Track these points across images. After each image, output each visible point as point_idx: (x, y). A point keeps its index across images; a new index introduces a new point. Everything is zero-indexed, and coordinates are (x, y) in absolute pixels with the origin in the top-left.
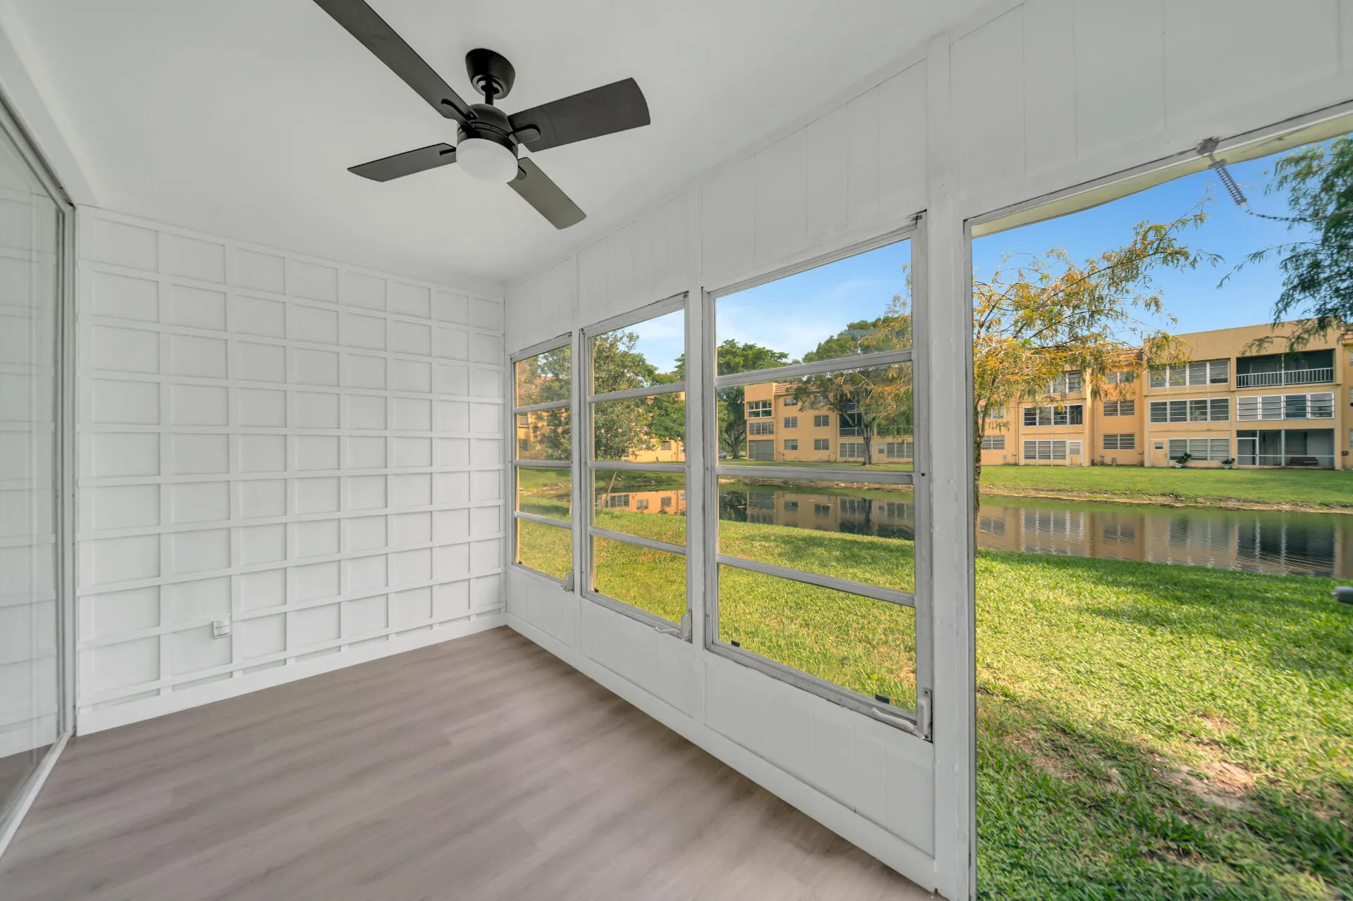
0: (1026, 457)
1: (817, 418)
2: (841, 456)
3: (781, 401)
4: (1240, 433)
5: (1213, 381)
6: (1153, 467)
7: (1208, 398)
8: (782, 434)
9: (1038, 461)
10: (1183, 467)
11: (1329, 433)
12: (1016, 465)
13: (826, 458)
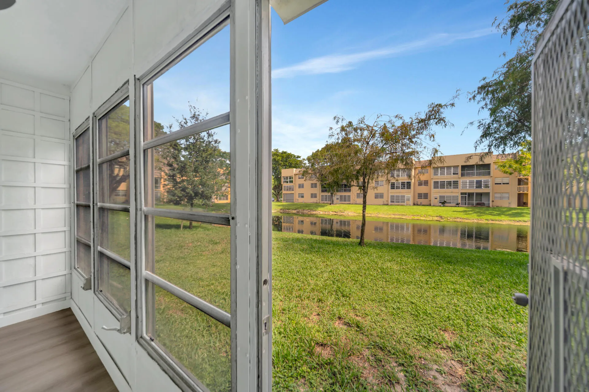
0: (391, 202)
1: (312, 184)
2: (322, 200)
3: (297, 176)
4: (462, 194)
5: (454, 174)
6: (434, 206)
7: (452, 180)
8: (297, 191)
9: (395, 204)
10: (444, 206)
11: (488, 194)
12: (387, 205)
13: (316, 201)
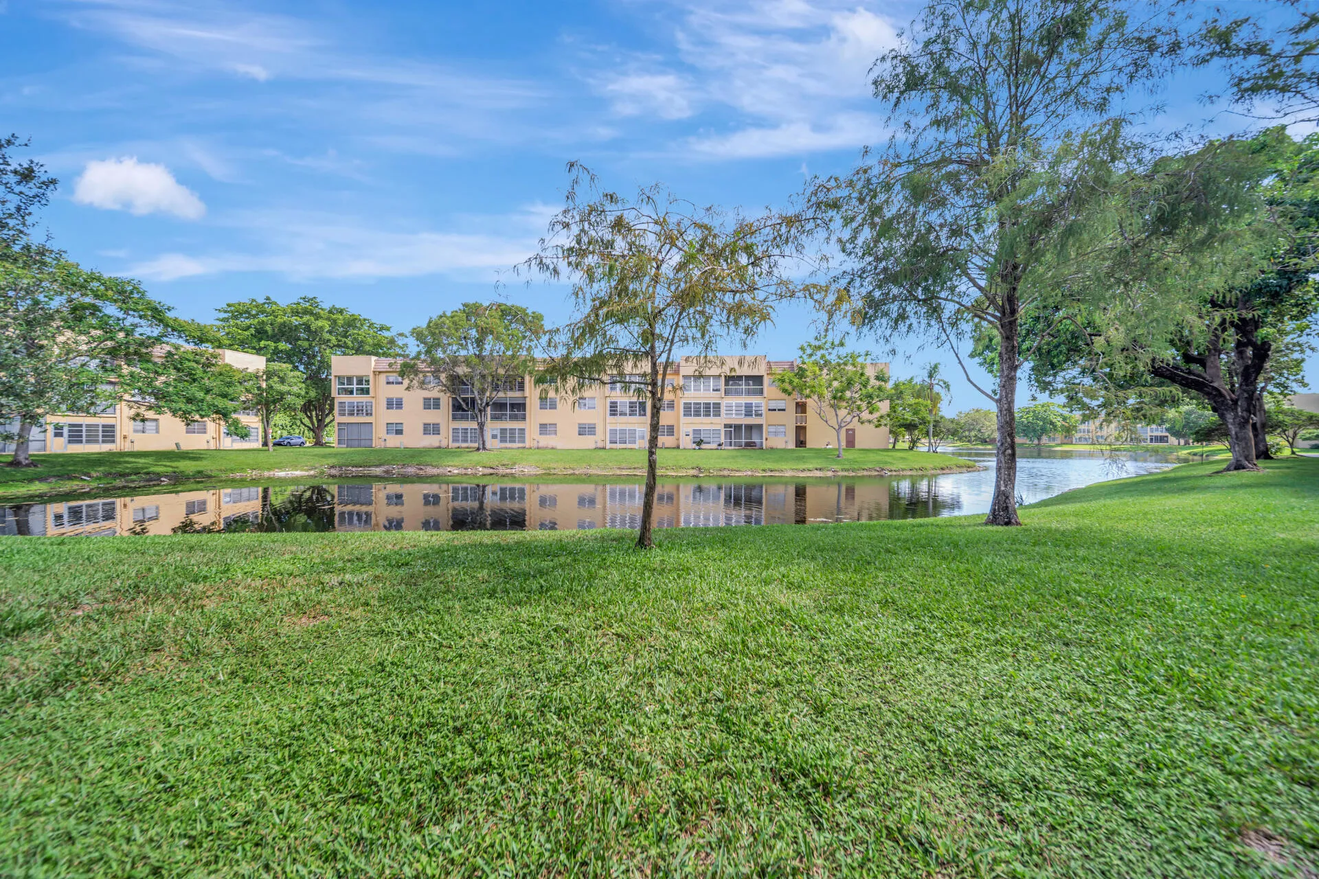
0: (611, 443)
1: (427, 400)
2: (454, 441)
3: (383, 378)
4: (726, 426)
5: (714, 390)
6: (684, 449)
7: (712, 402)
8: (382, 417)
9: (619, 446)
10: (699, 449)
11: (760, 427)
12: (604, 448)
13: (437, 444)
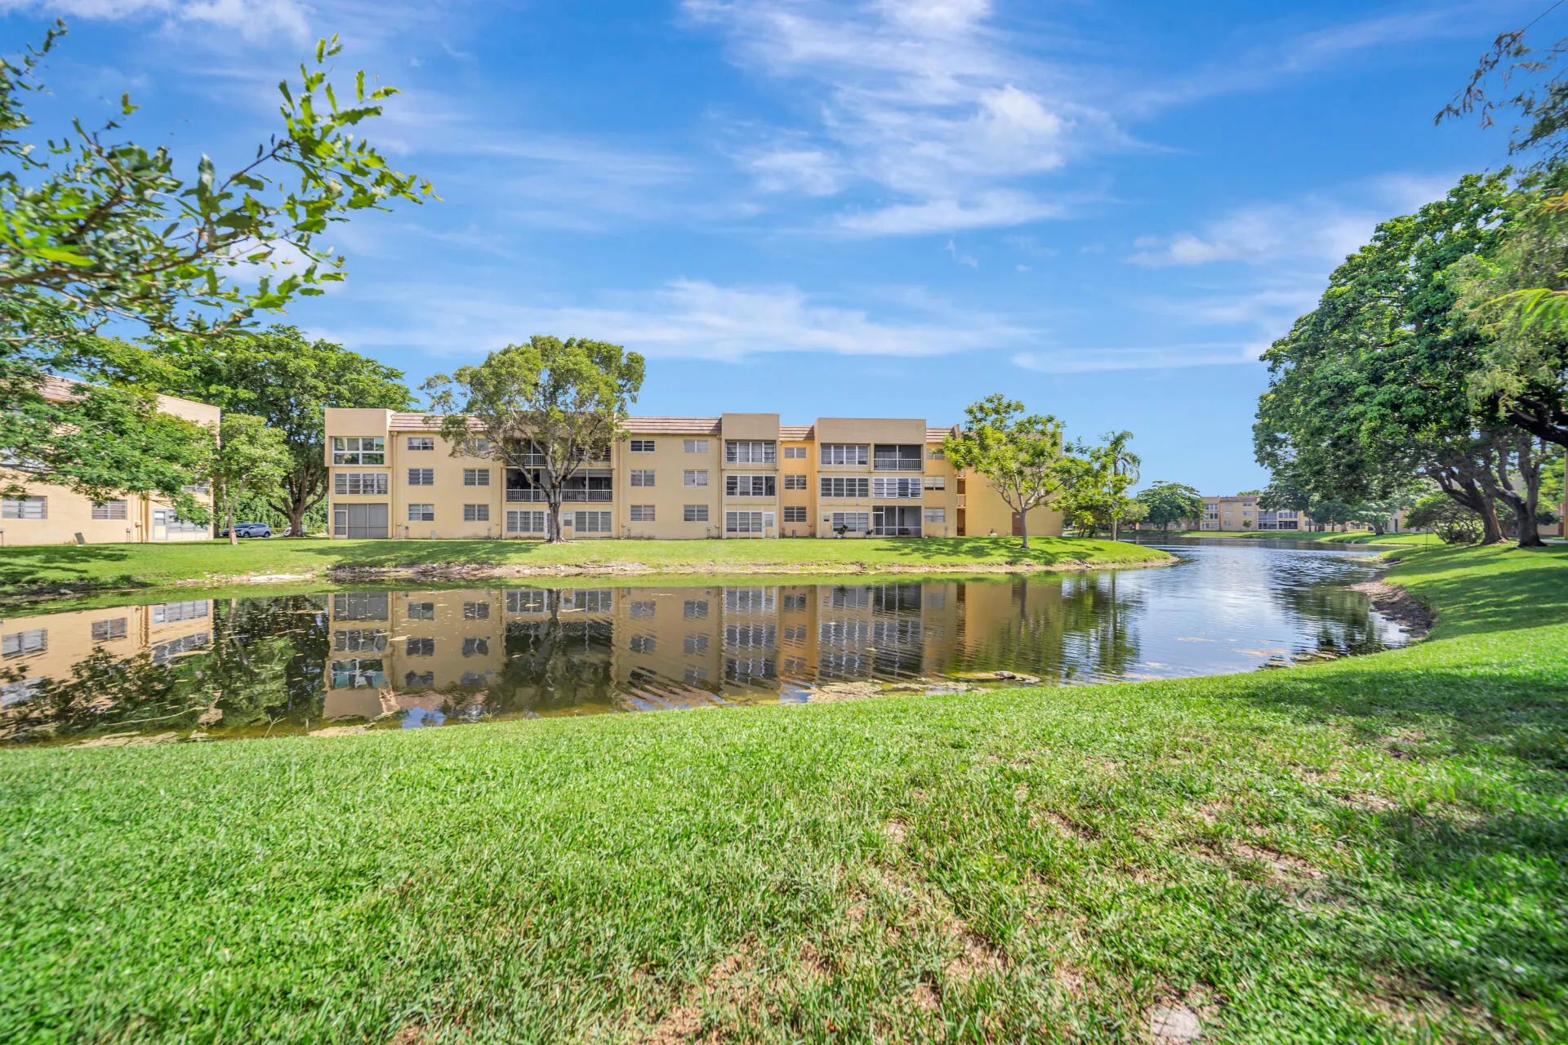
0: (729, 530)
1: (469, 472)
2: (509, 529)
3: (403, 441)
4: (876, 509)
5: (860, 463)
6: (822, 538)
8: (404, 495)
9: (739, 534)
10: (842, 538)
11: (916, 510)
12: (719, 538)
13: (484, 533)
